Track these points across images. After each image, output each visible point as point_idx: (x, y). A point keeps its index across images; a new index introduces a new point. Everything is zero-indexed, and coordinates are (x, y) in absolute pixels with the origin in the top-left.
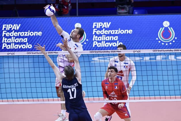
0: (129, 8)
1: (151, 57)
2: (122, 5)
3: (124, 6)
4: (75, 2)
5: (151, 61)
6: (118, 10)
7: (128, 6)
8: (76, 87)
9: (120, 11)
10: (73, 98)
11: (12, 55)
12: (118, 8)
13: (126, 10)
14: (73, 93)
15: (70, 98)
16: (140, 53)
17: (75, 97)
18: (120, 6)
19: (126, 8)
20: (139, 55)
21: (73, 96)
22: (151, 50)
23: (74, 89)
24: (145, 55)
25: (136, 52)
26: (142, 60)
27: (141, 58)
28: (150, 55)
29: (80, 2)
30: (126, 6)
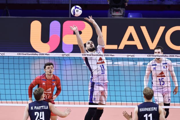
1: (145, 62)
2: (116, 8)
3: (119, 8)
4: (68, 3)
5: (145, 66)
6: (112, 12)
11: (2, 55)
12: (112, 10)
16: (134, 57)
20: (133, 60)
22: (145, 55)
24: (139, 60)
25: (130, 57)
26: (135, 64)
27: (135, 63)
28: (144, 60)
29: (73, 3)
30: (121, 8)
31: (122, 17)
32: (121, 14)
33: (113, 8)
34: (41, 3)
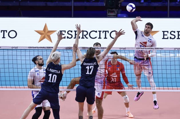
0: (117, 11)
3: (113, 10)
4: (71, 5)
6: (108, 13)
7: (116, 10)
8: (94, 66)
9: (109, 14)
10: (89, 74)
11: (15, 49)
12: (108, 11)
13: (115, 13)
14: (90, 70)
15: (87, 73)
17: (91, 73)
18: (110, 10)
19: (115, 11)
20: (125, 52)
21: (89, 72)
23: (92, 66)
24: (129, 52)
29: (75, 5)
30: (115, 9)
31: (116, 16)
32: (115, 14)
33: (109, 9)
34: (48, 5)
